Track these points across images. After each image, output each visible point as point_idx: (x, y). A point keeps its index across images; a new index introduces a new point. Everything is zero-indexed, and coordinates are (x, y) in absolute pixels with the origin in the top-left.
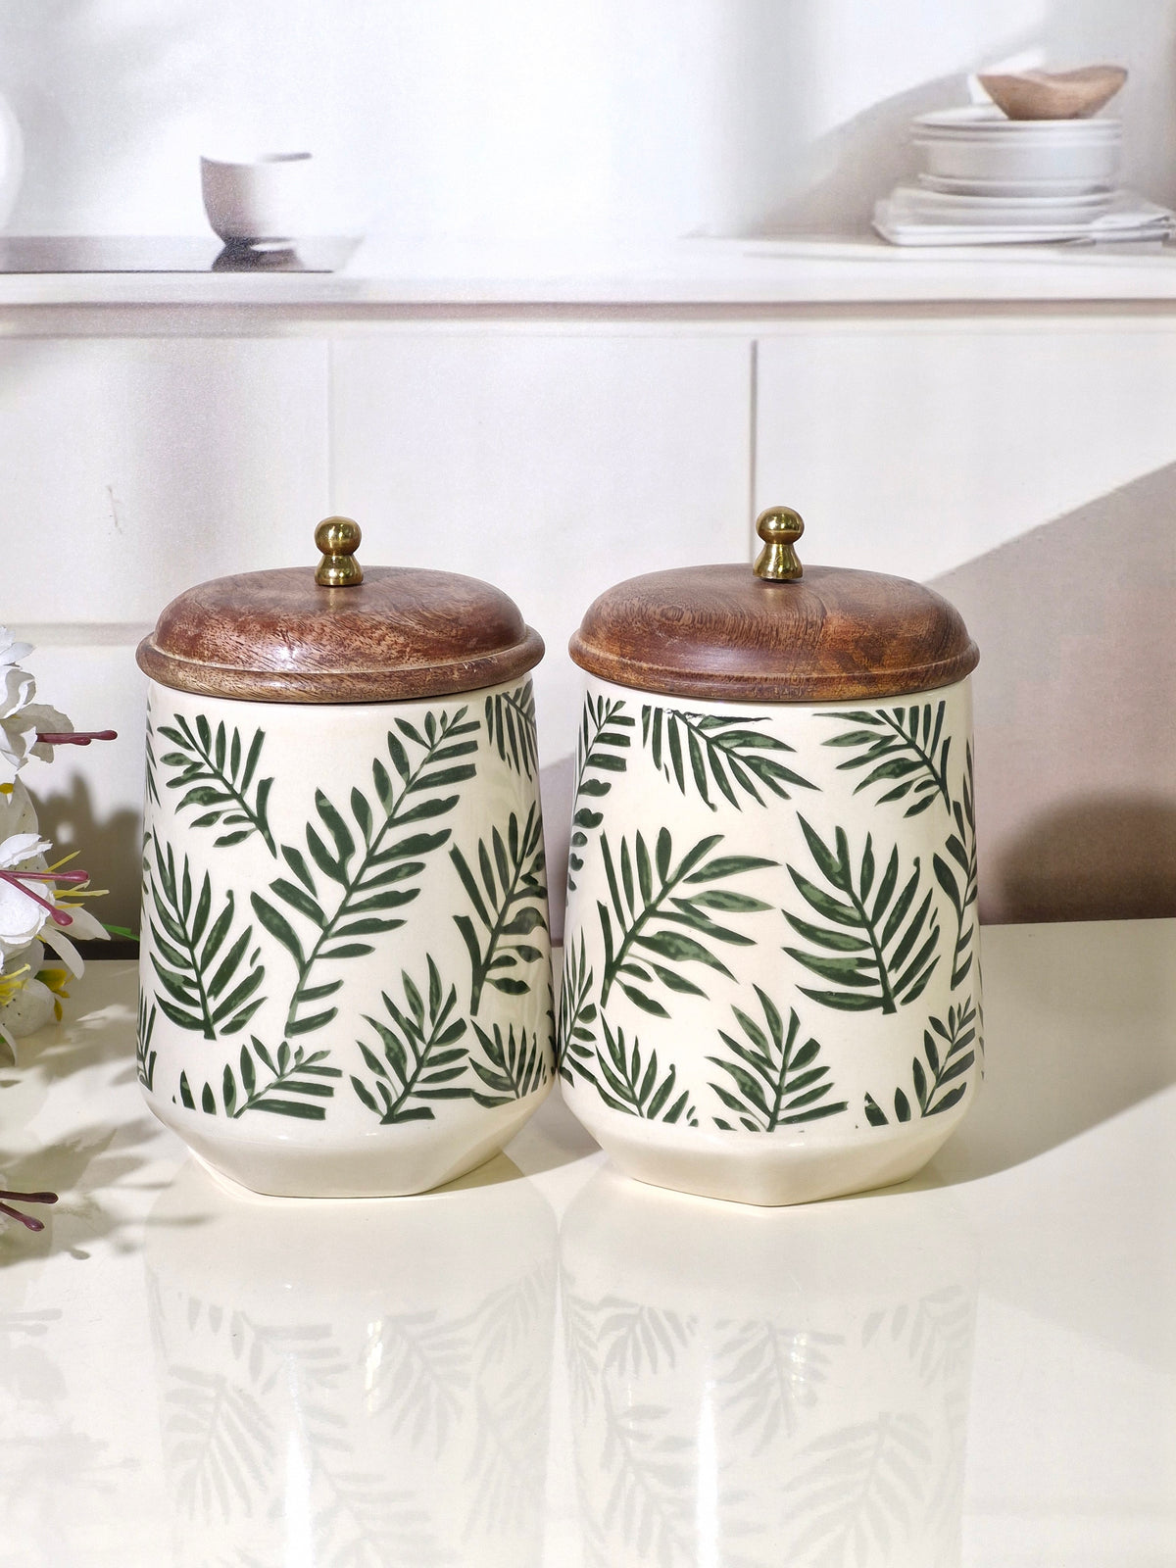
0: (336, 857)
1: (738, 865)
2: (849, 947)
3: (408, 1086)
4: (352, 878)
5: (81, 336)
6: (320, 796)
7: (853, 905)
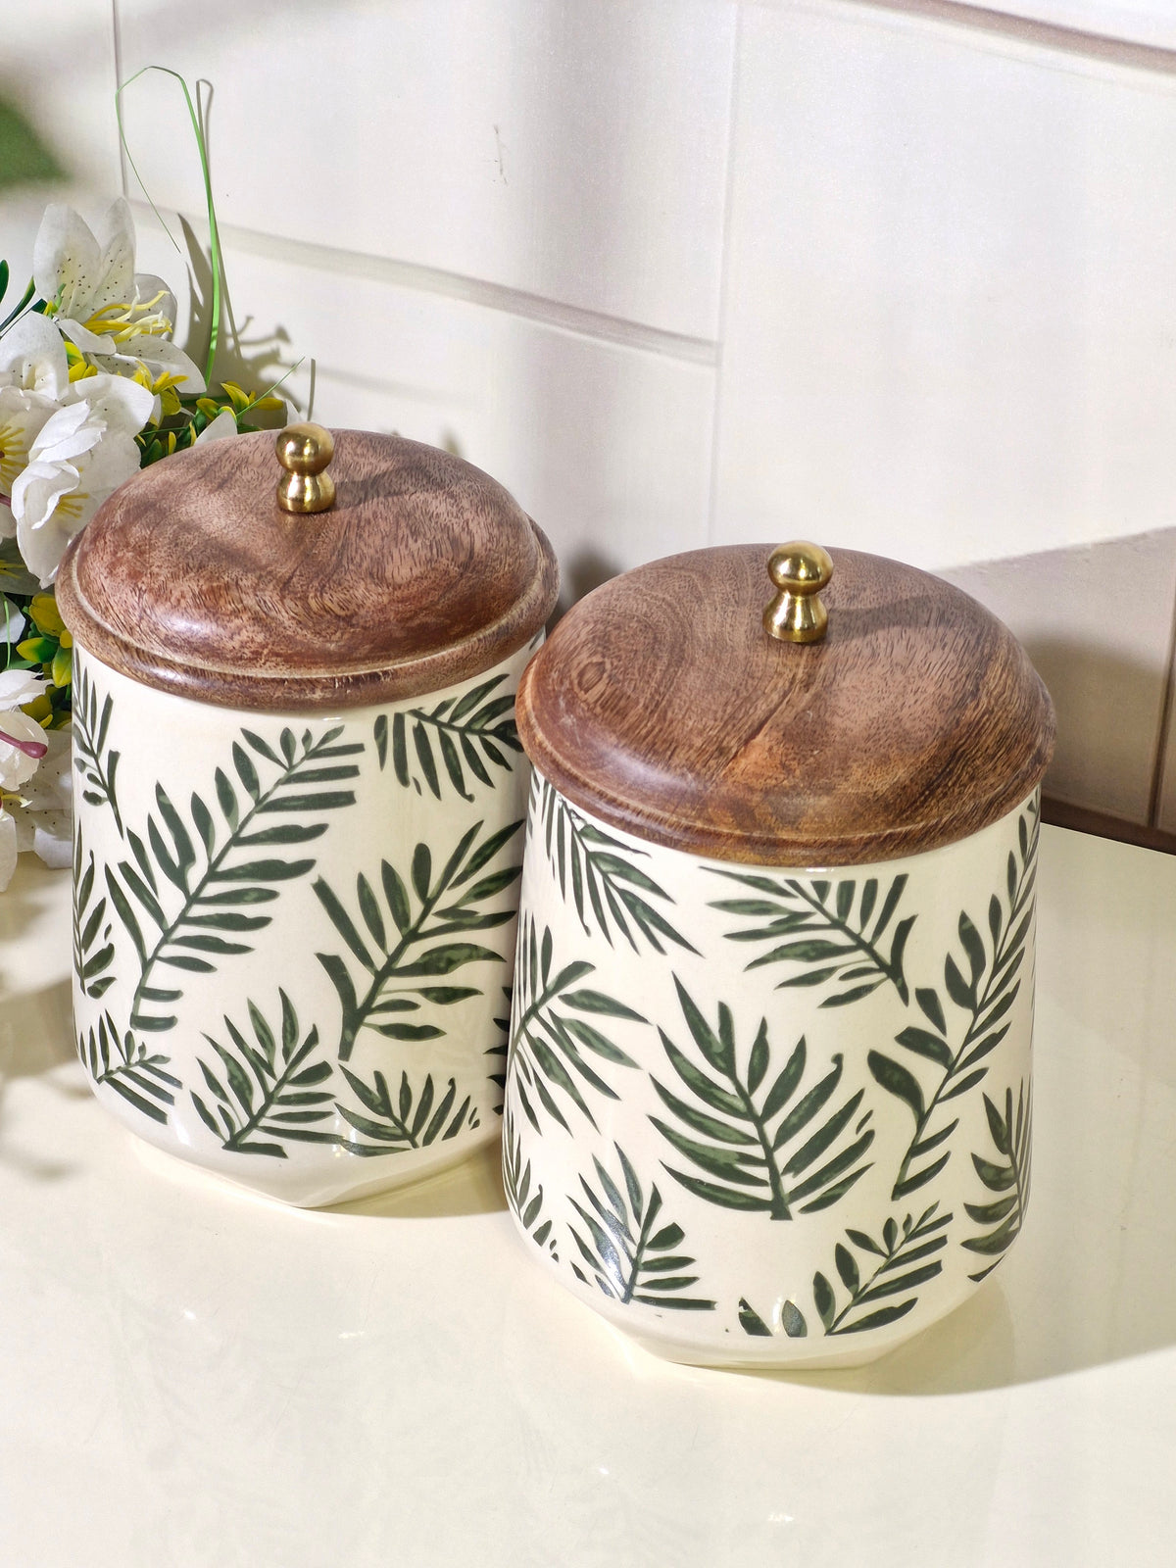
0: (176, 861)
1: (606, 1006)
2: (726, 1137)
3: (254, 1119)
4: (193, 887)
6: (160, 790)
7: (736, 1093)
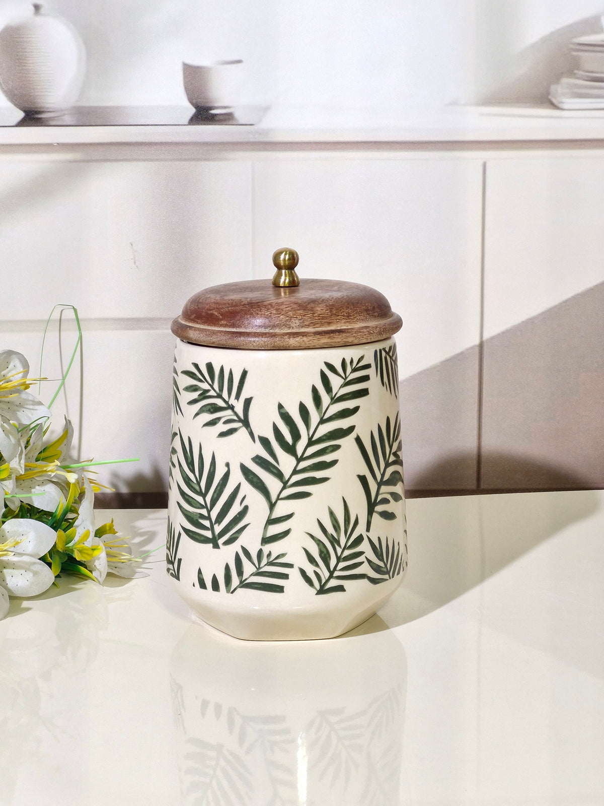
0: (290, 442)
3: (331, 573)
5: (116, 160)
6: (280, 407)
